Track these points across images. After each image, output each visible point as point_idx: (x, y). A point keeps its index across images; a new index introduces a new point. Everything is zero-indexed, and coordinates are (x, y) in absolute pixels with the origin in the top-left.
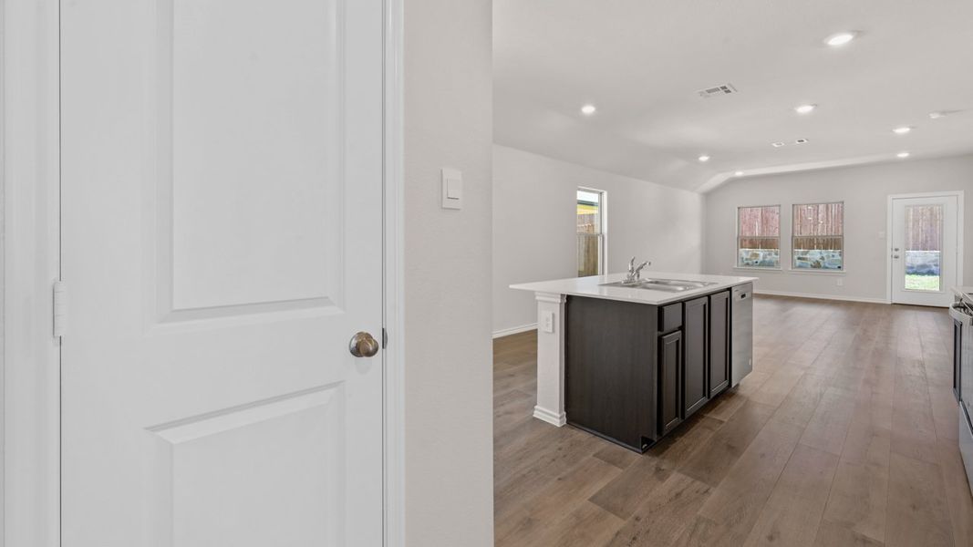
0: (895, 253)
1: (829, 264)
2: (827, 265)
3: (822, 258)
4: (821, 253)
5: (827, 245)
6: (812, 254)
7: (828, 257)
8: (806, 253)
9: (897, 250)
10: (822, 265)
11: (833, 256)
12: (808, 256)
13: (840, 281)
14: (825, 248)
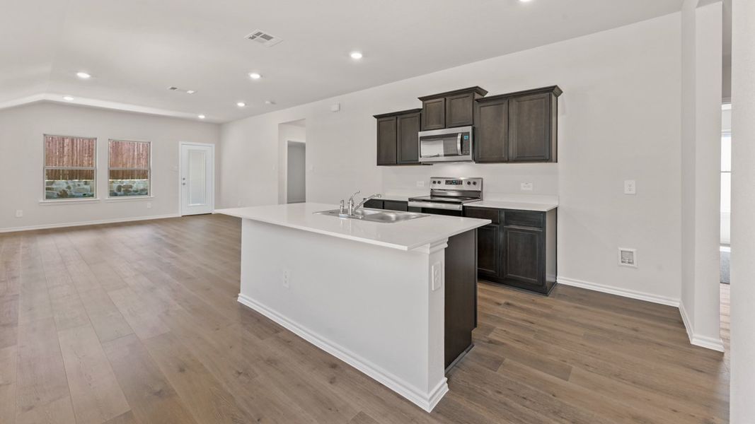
0: (184, 181)
1: (75, 192)
2: (74, 194)
3: (69, 188)
4: (67, 183)
5: (73, 175)
6: (59, 184)
7: (74, 186)
8: (52, 183)
9: (184, 179)
10: (68, 193)
11: (79, 185)
12: (54, 186)
13: (149, 205)
14: (71, 178)
